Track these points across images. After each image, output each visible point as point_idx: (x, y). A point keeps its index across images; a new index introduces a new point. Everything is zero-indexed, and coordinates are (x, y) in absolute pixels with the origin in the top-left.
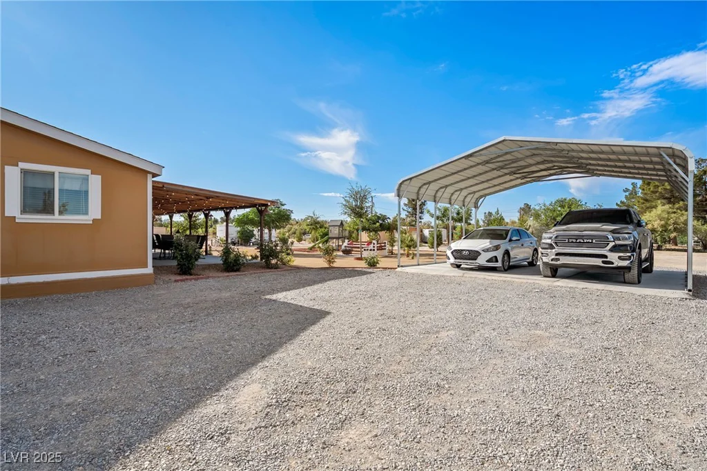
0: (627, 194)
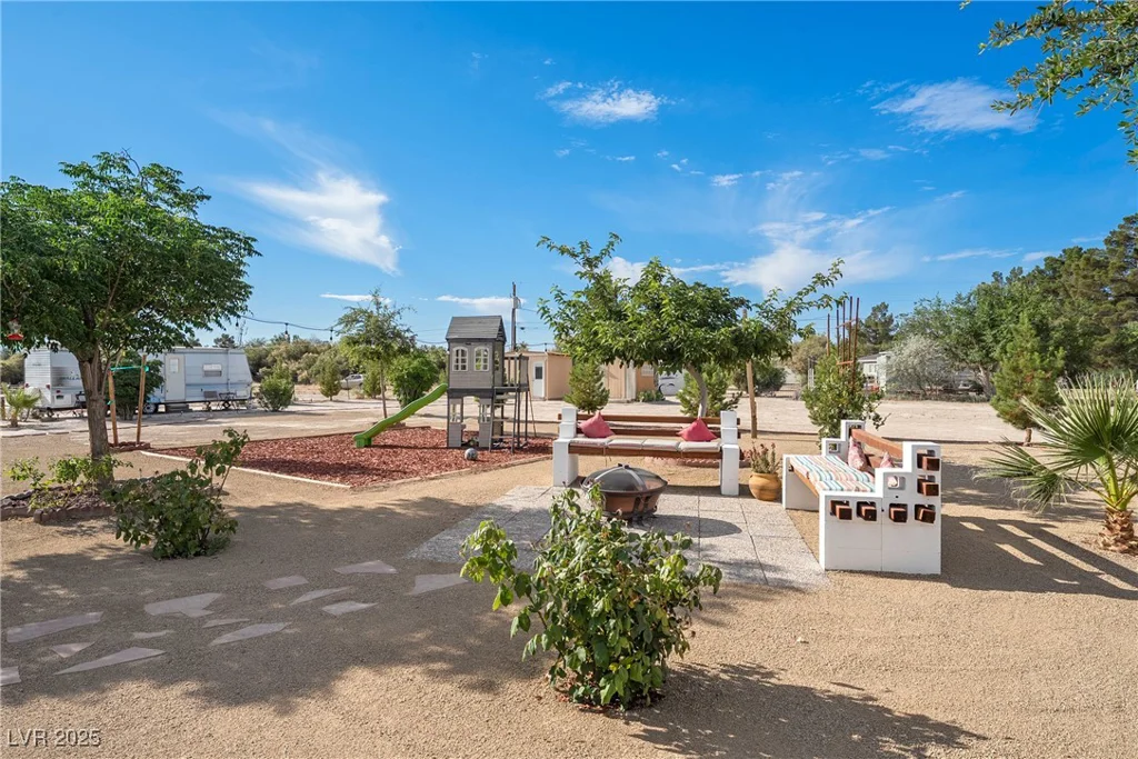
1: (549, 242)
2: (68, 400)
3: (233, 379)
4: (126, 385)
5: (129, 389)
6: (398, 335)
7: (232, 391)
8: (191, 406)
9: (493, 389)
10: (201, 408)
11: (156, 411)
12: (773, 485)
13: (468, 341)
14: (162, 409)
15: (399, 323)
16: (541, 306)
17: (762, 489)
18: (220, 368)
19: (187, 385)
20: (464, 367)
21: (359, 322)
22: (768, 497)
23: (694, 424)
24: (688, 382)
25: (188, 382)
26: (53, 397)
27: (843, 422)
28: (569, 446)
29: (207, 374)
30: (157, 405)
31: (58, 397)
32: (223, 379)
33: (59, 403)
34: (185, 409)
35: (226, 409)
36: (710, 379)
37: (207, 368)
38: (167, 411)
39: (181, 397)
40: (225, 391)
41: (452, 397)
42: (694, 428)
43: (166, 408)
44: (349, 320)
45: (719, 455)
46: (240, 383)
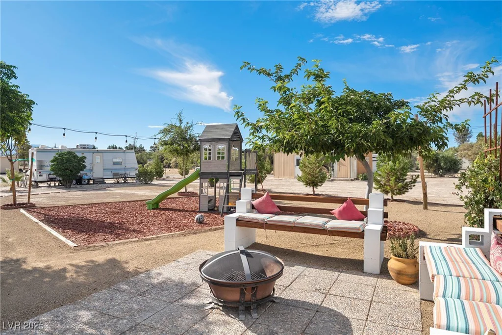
1: (249, 66)
2: (45, 177)
3: (128, 166)
4: (66, 169)
5: (67, 171)
7: (128, 172)
8: (107, 181)
9: (228, 173)
10: (113, 182)
11: (88, 183)
12: (411, 270)
13: (212, 141)
14: (91, 182)
16: (236, 110)
17: (399, 273)
18: (121, 161)
19: (104, 169)
20: (210, 158)
21: (172, 132)
22: (407, 282)
23: (345, 204)
24: (379, 167)
25: (105, 168)
26: (37, 175)
27: (487, 211)
28: (237, 220)
29: (115, 163)
30: (89, 180)
31: (40, 175)
32: (122, 166)
33: (40, 179)
34: (103, 182)
35: (125, 182)
36: (395, 166)
37: (115, 160)
38: (93, 184)
39: (100, 176)
40: (124, 172)
41: (202, 179)
42: (344, 209)
43: (93, 181)
44: (166, 131)
45: (360, 235)
46: (132, 169)
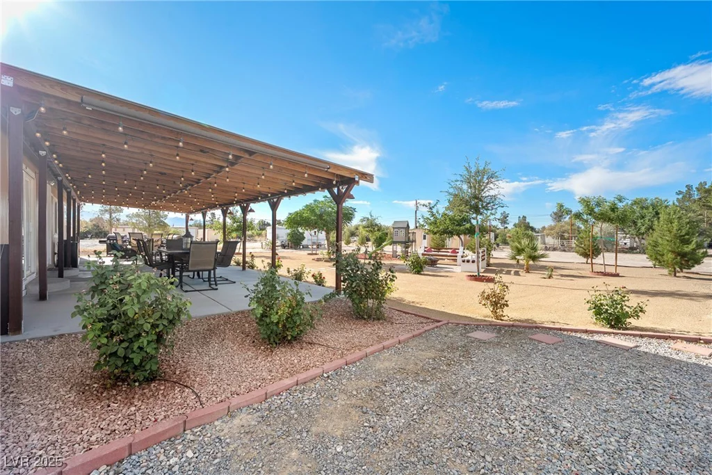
0: (680, 197)
6: (376, 225)
13: (398, 228)
15: (377, 222)
